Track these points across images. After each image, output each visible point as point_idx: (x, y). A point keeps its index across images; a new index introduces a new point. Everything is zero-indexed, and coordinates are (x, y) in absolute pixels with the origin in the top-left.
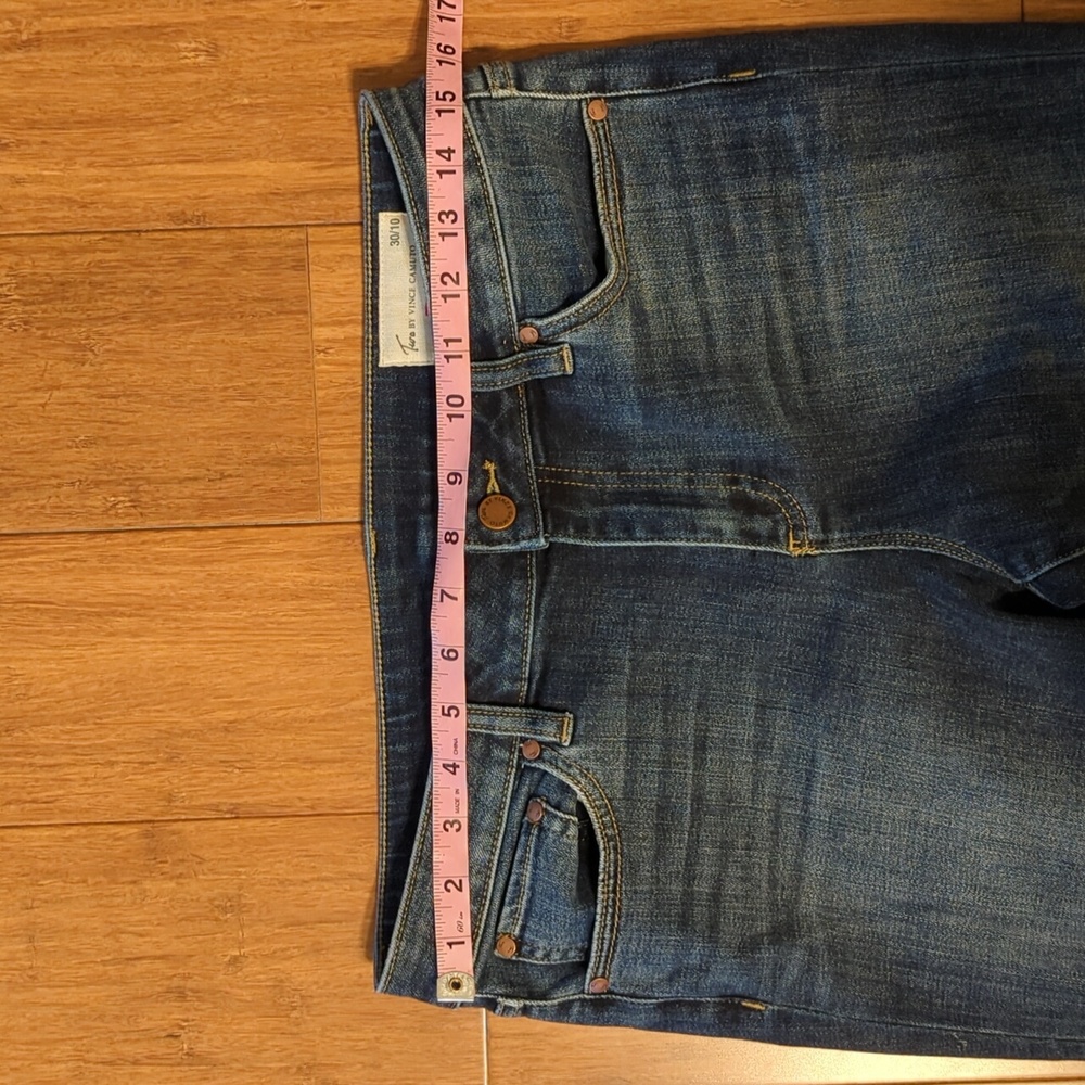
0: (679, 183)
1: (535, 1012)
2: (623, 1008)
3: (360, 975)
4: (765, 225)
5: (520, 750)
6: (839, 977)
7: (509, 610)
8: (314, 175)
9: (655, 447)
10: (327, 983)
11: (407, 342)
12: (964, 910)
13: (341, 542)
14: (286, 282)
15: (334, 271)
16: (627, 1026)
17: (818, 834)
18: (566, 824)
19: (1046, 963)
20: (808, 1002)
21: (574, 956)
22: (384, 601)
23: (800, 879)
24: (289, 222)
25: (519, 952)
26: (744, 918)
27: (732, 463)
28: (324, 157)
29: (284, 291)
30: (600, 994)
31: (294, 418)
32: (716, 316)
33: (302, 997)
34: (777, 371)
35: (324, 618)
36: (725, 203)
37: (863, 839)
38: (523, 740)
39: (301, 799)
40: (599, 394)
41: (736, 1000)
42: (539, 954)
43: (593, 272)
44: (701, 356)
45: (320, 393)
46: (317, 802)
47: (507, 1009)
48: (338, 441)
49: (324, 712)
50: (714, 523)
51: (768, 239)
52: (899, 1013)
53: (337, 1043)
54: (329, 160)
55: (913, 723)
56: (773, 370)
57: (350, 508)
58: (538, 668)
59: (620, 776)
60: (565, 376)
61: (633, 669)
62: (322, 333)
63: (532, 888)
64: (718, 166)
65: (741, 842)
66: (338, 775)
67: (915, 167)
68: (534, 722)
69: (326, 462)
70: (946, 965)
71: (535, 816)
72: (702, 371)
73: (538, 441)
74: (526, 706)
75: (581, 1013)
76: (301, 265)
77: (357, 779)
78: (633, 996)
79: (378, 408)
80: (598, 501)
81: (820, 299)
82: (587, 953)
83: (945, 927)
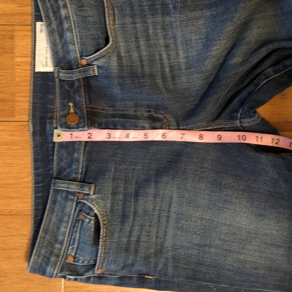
0: (133, 16)
1: (79, 280)
2: (107, 279)
3: (23, 267)
4: (159, 31)
5: (78, 196)
6: (175, 267)
7: (75, 150)
8: (17, 9)
9: (124, 100)
10: (12, 269)
11: (44, 64)
12: (217, 247)
13: (22, 127)
14: (7, 43)
15: (23, 40)
16: (108, 284)
17: (172, 221)
18: (90, 220)
19: (242, 265)
20: (166, 275)
21: (92, 262)
22: (35, 147)
23: (166, 236)
24: (9, 24)
25: (74, 261)
26: (147, 248)
27: (148, 105)
28: (21, 3)
29: (6, 46)
30: (100, 274)
31: (8, 87)
32: (144, 58)
33: (4, 273)
34: (163, 77)
35: (15, 151)
36: (148, 23)
37: (186, 223)
38: (79, 193)
39: (6, 210)
40: (106, 82)
41: (143, 275)
42: (81, 261)
43: (104, 42)
44: (139, 71)
45: (17, 79)
46: (12, 211)
47: (70, 279)
48: (22, 94)
49: (14, 182)
50: (142, 124)
51: (160, 35)
52: (195, 279)
53: (15, 288)
54: (22, 4)
55: (202, 186)
56: (162, 76)
57: (25, 117)
58: (84, 170)
59: (109, 205)
60: (95, 76)
61: (115, 171)
62: (18, 60)
63: (79, 240)
64: (145, 12)
65: (148, 224)
66: (18, 202)
67: (208, 13)
68: (82, 187)
69: (18, 101)
70: (211, 264)
71: (81, 217)
72: (139, 75)
73: (87, 97)
74: (80, 182)
75: (94, 280)
76: (12, 38)
77: (24, 204)
78: (110, 275)
79: (35, 84)
80: (106, 116)
81: (178, 54)
82: (96, 261)
83: (210, 252)
